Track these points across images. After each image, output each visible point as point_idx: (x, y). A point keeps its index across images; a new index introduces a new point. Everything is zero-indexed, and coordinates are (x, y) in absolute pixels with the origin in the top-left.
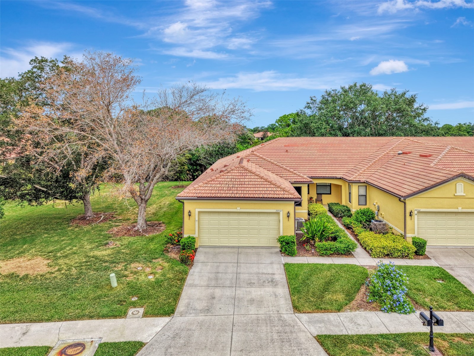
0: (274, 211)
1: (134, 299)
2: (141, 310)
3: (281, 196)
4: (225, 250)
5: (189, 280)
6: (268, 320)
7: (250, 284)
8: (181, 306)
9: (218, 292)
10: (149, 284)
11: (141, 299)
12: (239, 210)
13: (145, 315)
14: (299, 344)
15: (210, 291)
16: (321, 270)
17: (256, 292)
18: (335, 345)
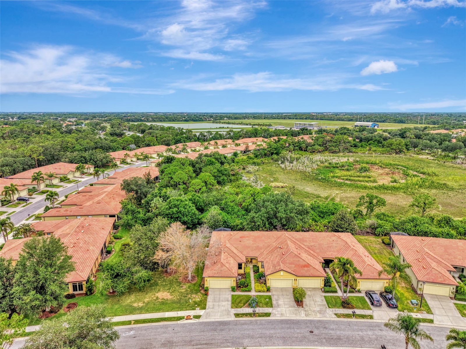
0: (230, 280)
1: (196, 306)
2: (199, 308)
3: (232, 276)
4: (217, 290)
5: (208, 300)
6: (226, 310)
7: (223, 301)
8: (207, 307)
9: (215, 303)
10: (199, 301)
11: (198, 305)
12: (220, 279)
13: (200, 309)
14: (230, 315)
15: (213, 303)
16: (240, 297)
17: (224, 303)
18: (237, 315)
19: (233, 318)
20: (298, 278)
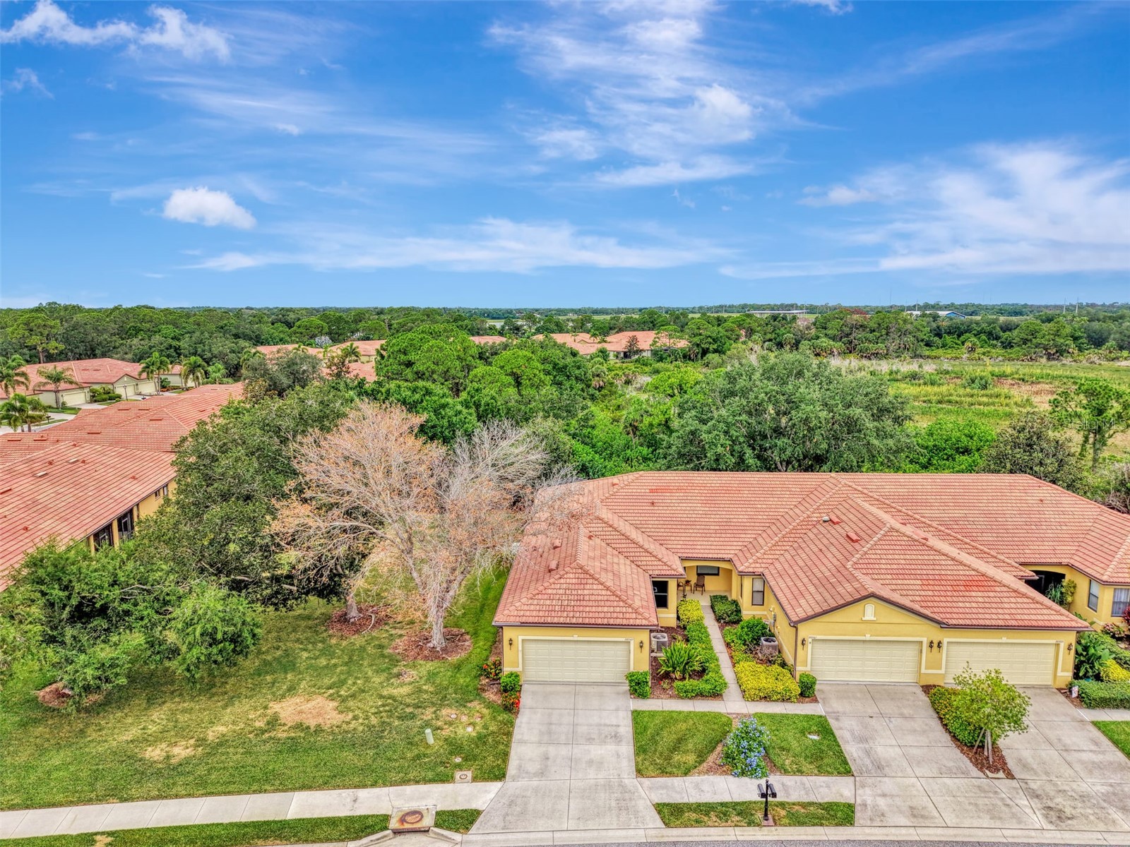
0: (623, 639)
1: (458, 760)
2: (469, 774)
3: (632, 622)
4: (559, 688)
5: (518, 734)
6: (608, 786)
7: (590, 740)
8: (512, 769)
9: (552, 750)
10: (471, 740)
11: (466, 759)
12: (576, 638)
13: (475, 779)
14: (636, 812)
15: (543, 749)
16: (676, 721)
17: (597, 751)
18: (672, 813)
19: (653, 827)
20: (947, 638)
